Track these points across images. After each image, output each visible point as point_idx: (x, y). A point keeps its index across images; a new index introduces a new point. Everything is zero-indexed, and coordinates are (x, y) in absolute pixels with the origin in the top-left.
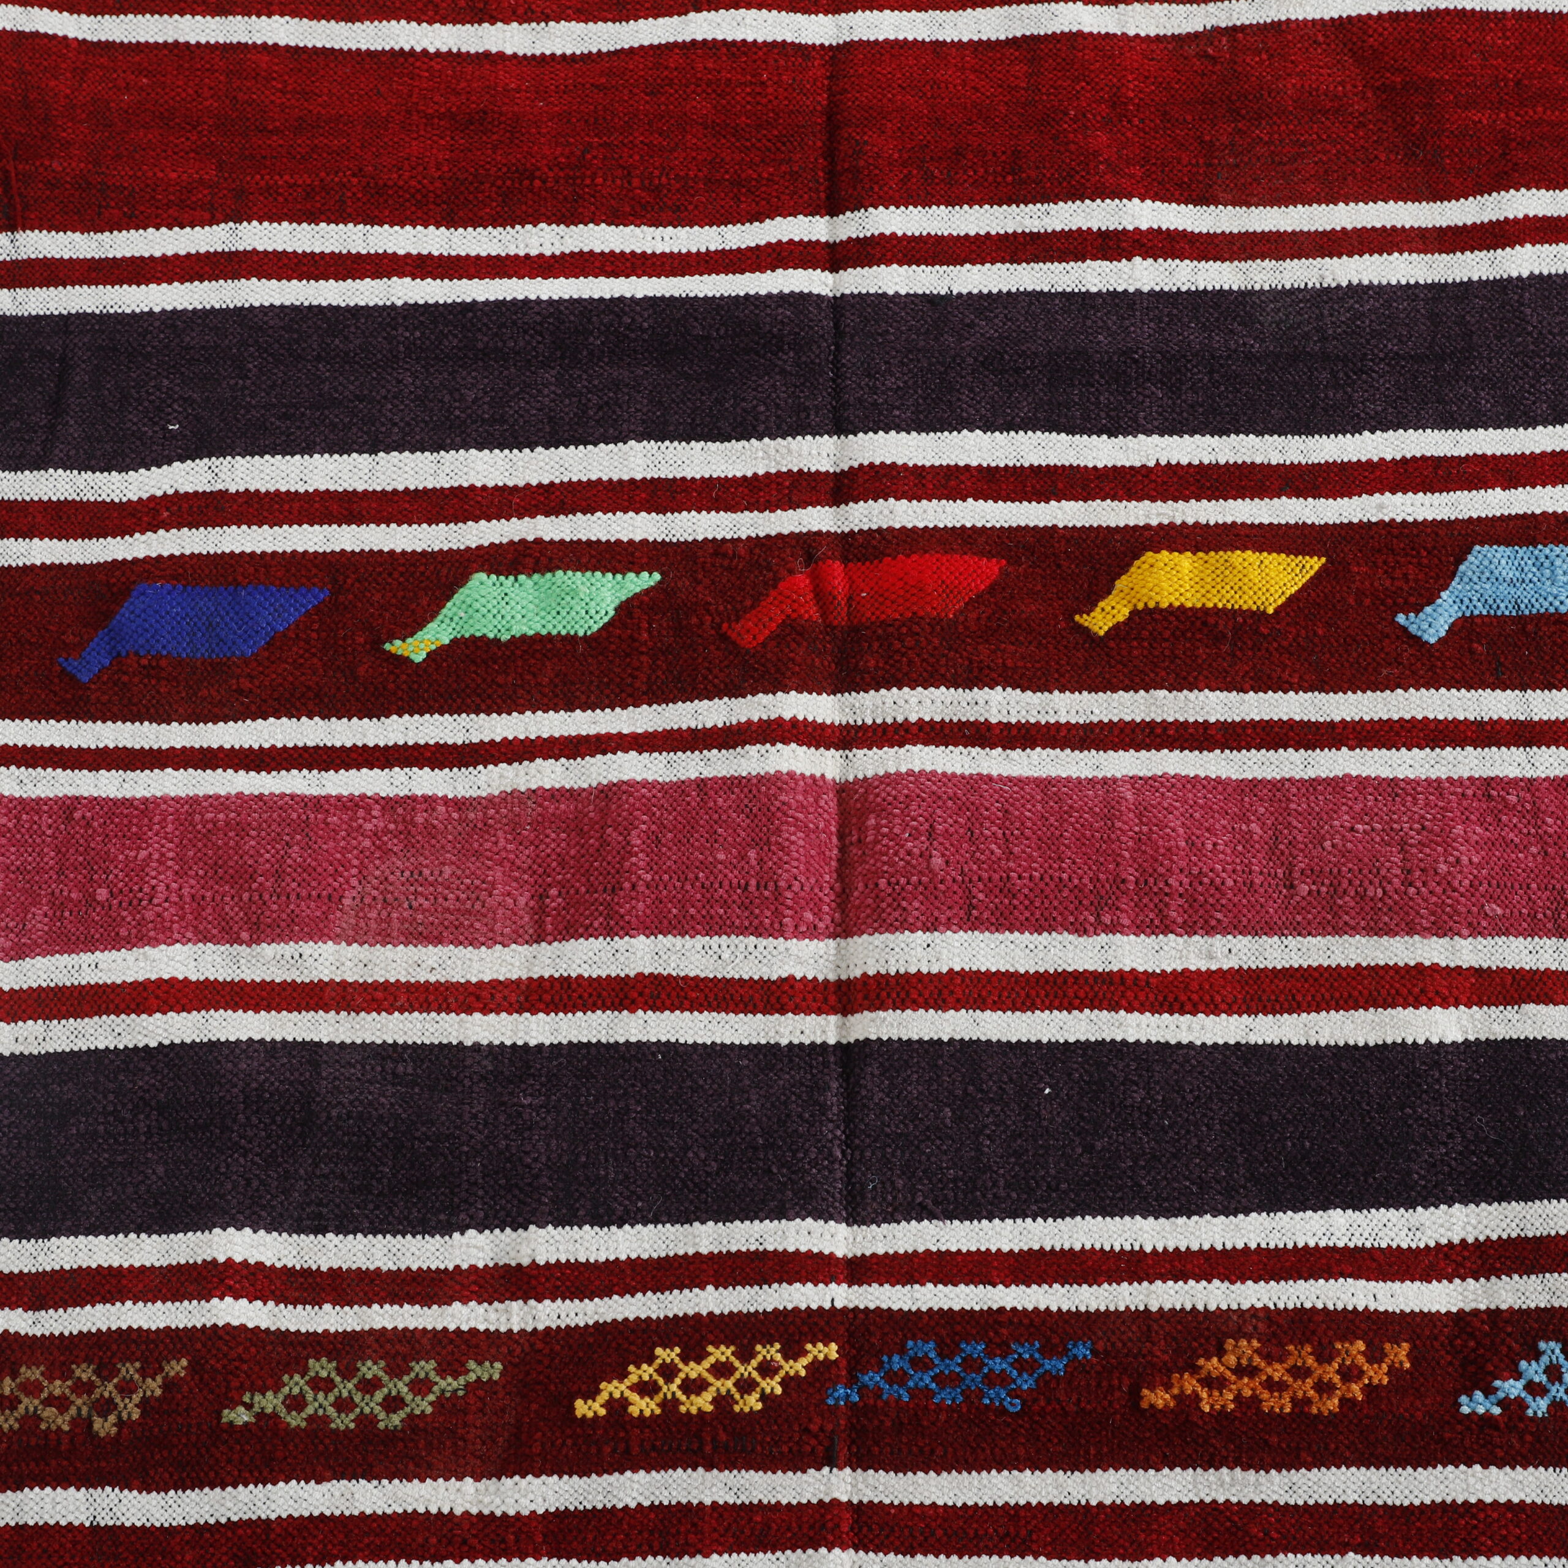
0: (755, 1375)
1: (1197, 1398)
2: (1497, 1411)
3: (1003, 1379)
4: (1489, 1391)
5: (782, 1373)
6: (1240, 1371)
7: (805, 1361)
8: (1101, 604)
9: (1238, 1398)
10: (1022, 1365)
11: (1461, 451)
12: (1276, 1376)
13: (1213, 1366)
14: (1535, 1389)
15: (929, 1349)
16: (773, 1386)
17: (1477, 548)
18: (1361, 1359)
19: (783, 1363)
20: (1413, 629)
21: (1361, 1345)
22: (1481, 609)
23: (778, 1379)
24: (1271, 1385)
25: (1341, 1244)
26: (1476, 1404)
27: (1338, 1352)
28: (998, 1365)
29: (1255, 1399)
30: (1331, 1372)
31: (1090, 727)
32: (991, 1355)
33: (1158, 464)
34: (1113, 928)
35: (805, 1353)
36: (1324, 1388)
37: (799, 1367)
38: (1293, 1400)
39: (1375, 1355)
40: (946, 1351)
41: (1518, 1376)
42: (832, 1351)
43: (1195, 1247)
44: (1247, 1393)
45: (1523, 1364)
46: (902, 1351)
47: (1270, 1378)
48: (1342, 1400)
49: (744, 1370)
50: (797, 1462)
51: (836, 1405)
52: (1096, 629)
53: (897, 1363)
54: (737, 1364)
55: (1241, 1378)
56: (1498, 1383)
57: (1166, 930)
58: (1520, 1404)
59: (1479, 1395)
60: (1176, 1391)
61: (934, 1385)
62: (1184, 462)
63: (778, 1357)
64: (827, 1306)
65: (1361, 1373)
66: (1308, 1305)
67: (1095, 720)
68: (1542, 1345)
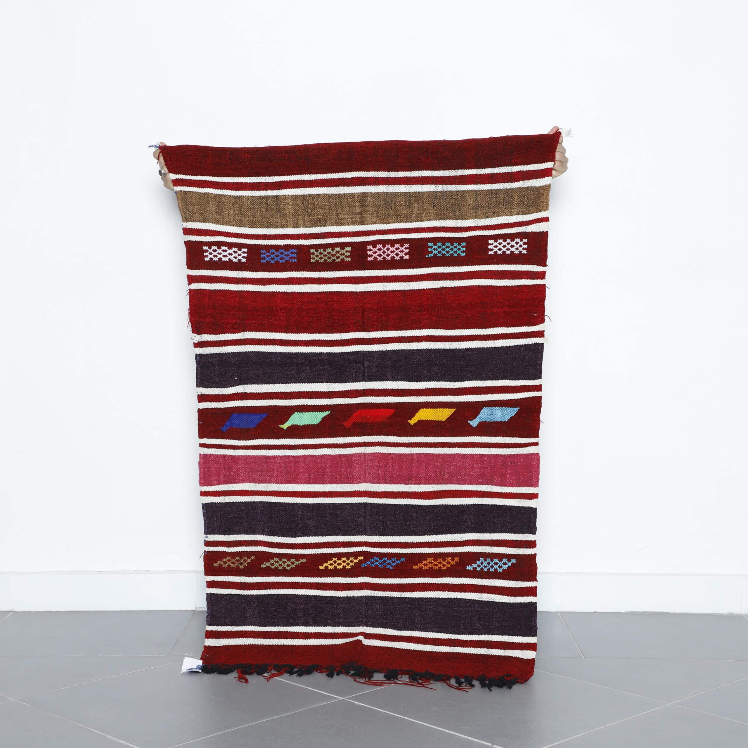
0: (350, 562)
1: (422, 567)
2: (472, 569)
3: (389, 564)
4: (471, 566)
5: (354, 562)
6: (430, 563)
7: (358, 560)
8: (413, 418)
9: (429, 567)
10: (393, 562)
11: (484, 386)
12: (436, 564)
13: (425, 562)
14: (479, 566)
15: (378, 559)
16: (352, 564)
17: (484, 408)
18: (450, 561)
19: (354, 560)
20: (471, 424)
21: (450, 558)
22: (484, 420)
23: (353, 563)
24: (435, 565)
25: (449, 541)
26: (469, 568)
27: (446, 560)
28: (389, 561)
29: (432, 567)
30: (445, 563)
31: (409, 443)
32: (388, 560)
33: (425, 388)
34: (411, 484)
35: (358, 558)
36: (444, 565)
37: (356, 561)
38: (439, 567)
39: (453, 560)
40: (380, 559)
41: (476, 563)
42: (362, 558)
43: (423, 542)
44: (431, 566)
45: (477, 562)
46: (373, 559)
47: (435, 564)
48: (447, 567)
49: (348, 562)
50: (357, 576)
51: (363, 567)
52: (411, 424)
53: (372, 560)
54: (347, 561)
55: (430, 564)
56: (473, 565)
57: (421, 484)
58: (476, 568)
59: (470, 566)
60: (419, 566)
61: (378, 564)
62: (430, 388)
63: (353, 559)
64: (362, 551)
65: (450, 563)
66: (442, 552)
67: (410, 442)
68: (480, 558)
